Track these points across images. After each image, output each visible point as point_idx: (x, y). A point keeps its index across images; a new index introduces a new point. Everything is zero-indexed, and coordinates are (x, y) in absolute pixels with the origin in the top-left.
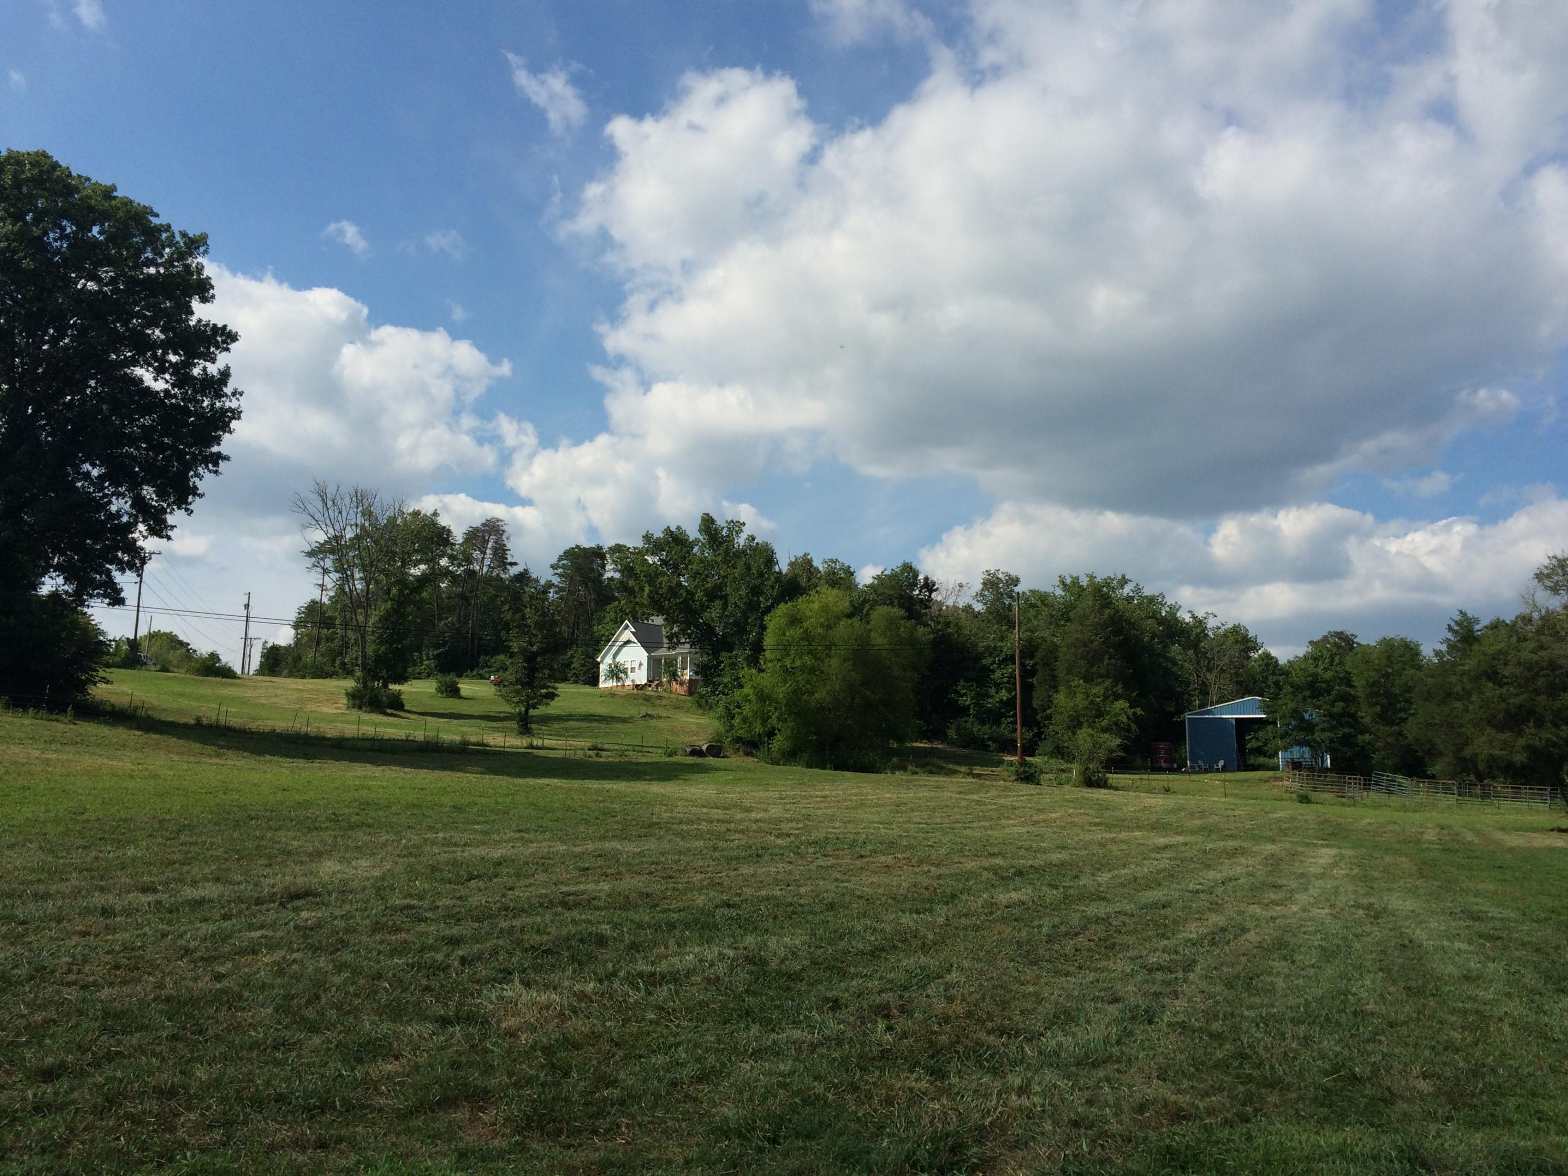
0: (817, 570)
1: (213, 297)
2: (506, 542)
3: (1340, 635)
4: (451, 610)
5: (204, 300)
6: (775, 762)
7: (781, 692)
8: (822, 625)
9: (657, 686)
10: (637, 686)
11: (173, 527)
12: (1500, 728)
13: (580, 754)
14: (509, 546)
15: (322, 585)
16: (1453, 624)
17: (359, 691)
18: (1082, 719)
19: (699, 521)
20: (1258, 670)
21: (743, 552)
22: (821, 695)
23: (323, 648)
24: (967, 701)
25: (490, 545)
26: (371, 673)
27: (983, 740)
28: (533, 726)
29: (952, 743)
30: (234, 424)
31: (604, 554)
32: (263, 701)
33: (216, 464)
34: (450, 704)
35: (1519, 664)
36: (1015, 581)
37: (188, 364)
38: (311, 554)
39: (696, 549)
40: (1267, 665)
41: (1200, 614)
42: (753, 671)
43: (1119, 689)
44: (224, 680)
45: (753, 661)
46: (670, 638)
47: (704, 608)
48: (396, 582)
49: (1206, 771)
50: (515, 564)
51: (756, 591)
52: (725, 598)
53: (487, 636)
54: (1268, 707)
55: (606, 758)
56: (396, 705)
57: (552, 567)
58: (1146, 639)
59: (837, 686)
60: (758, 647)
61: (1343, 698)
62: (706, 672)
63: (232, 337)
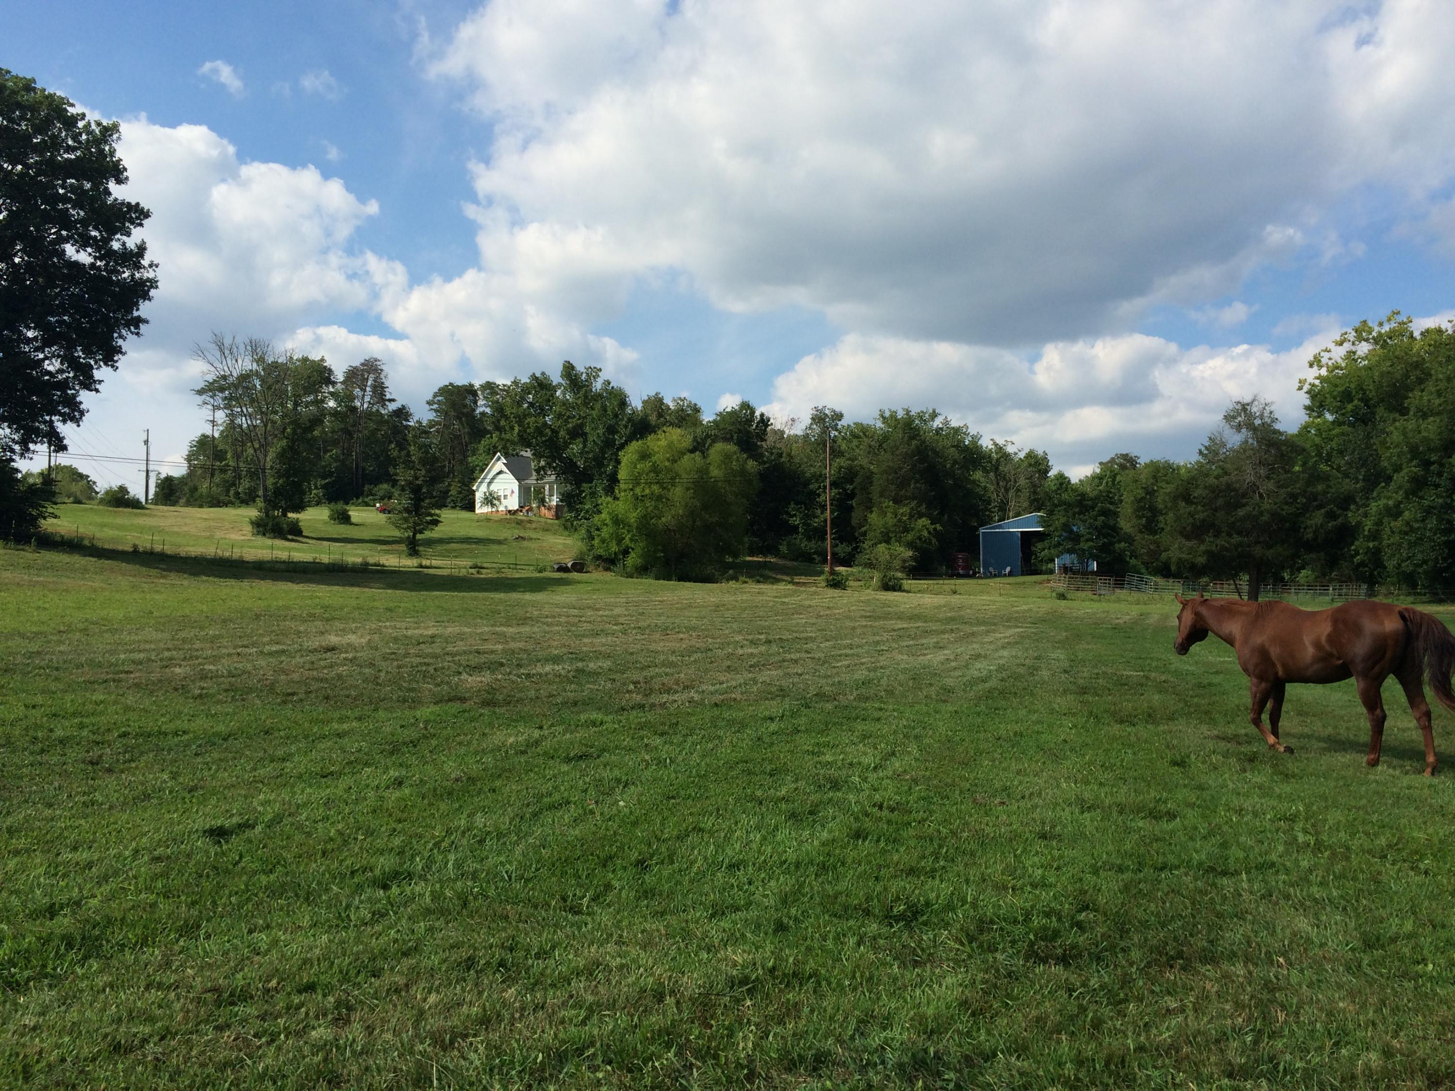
0: (668, 408)
1: (127, 178)
2: (384, 380)
3: (1125, 457)
4: (335, 443)
5: (119, 181)
6: (631, 576)
7: (633, 517)
8: (668, 460)
9: (527, 511)
10: (510, 511)
11: (100, 382)
12: (1187, 537)
13: (463, 572)
14: (387, 384)
15: (213, 421)
16: (1203, 449)
17: (262, 519)
18: (891, 535)
19: (561, 368)
20: (1054, 488)
21: (599, 396)
22: (666, 519)
23: (217, 479)
24: (796, 521)
25: (369, 383)
26: (271, 503)
27: (810, 554)
28: (421, 548)
29: (784, 557)
30: (152, 293)
31: (476, 391)
32: (176, 529)
33: (137, 327)
34: (343, 530)
35: (1206, 487)
36: (839, 416)
37: (107, 240)
38: (201, 392)
39: (558, 393)
40: (1061, 484)
41: (1001, 442)
42: (609, 499)
43: (923, 508)
44: (135, 511)
45: (610, 490)
46: (538, 471)
47: (566, 445)
48: (291, 423)
49: (995, 576)
50: (393, 400)
51: (612, 430)
52: (584, 435)
53: (370, 467)
54: (1045, 521)
55: (485, 574)
56: (295, 532)
57: (428, 403)
58: (948, 466)
59: (681, 512)
60: (613, 479)
61: (1105, 513)
62: (570, 501)
63: (147, 215)
